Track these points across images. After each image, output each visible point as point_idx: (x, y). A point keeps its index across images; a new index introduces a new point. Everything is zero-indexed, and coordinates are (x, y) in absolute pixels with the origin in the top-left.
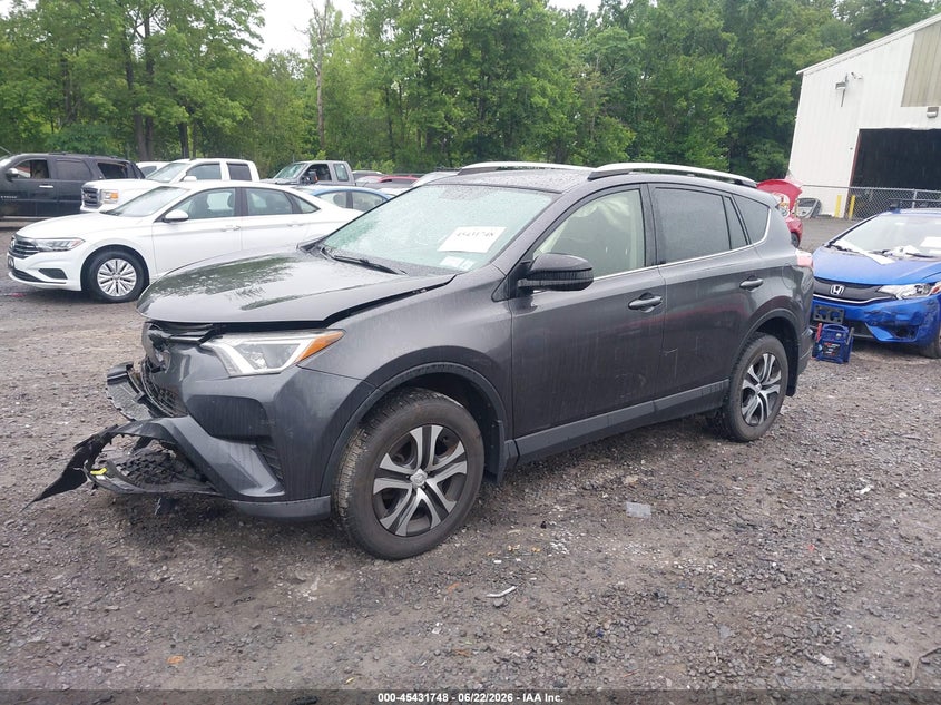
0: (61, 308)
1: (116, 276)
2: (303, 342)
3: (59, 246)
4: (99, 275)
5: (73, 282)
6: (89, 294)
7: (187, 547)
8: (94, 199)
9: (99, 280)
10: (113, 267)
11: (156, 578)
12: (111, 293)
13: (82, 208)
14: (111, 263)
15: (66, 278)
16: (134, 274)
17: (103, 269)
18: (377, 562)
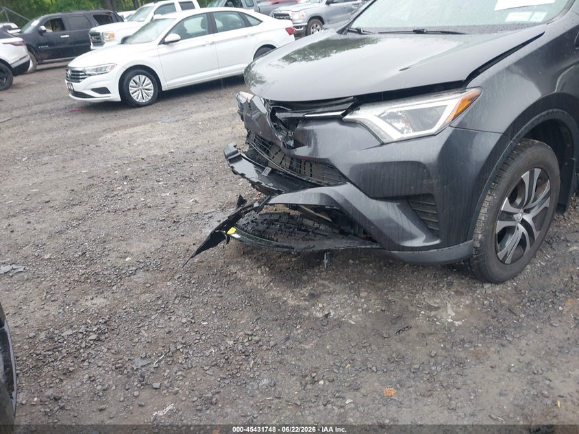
0: (112, 114)
1: (141, 87)
2: (450, 103)
3: (100, 71)
4: (130, 88)
5: (115, 96)
6: (126, 103)
7: (323, 285)
8: (99, 41)
9: (131, 92)
10: (138, 81)
11: (320, 315)
12: (139, 100)
13: (92, 47)
14: (136, 78)
15: (109, 93)
16: (152, 84)
17: (132, 83)
18: (487, 286)
